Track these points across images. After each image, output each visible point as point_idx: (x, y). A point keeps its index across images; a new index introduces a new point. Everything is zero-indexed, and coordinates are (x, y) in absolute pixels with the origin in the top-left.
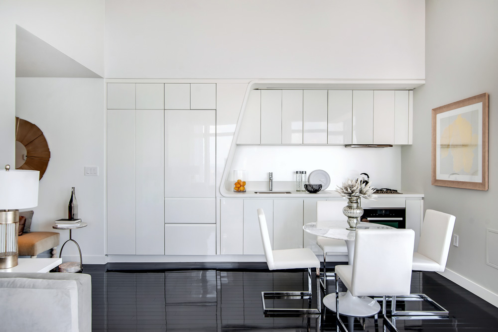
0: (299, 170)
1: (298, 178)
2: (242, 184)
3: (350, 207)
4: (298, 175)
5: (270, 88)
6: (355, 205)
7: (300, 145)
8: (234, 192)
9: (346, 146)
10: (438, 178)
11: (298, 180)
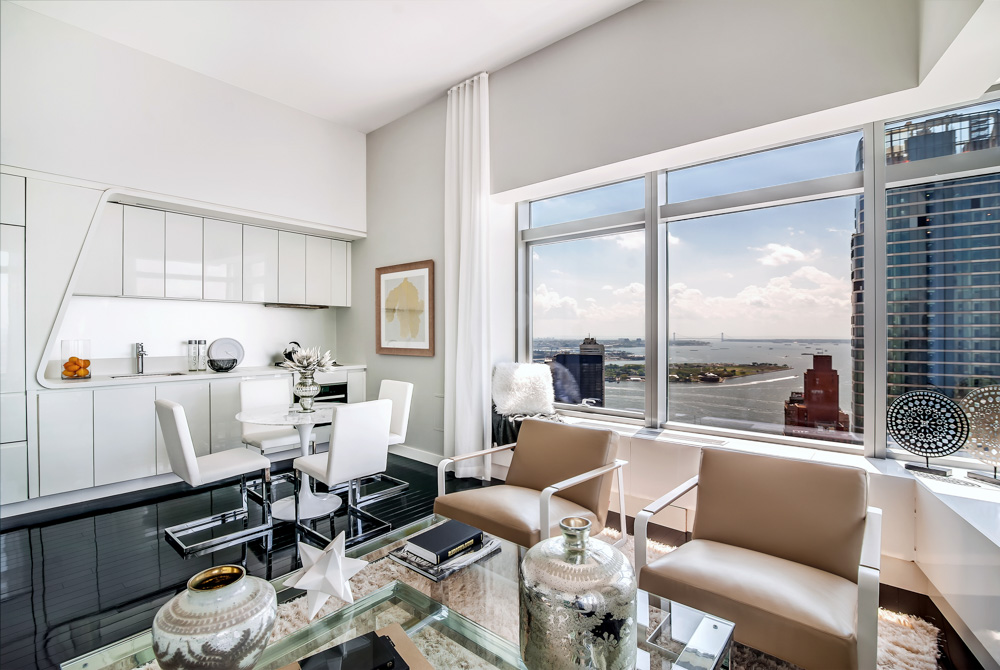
0: (193, 339)
1: (193, 351)
2: (82, 364)
3: (303, 384)
4: (193, 346)
5: (141, 205)
6: (310, 381)
7: (198, 300)
8: (63, 379)
9: (266, 305)
10: (383, 346)
11: (192, 354)
